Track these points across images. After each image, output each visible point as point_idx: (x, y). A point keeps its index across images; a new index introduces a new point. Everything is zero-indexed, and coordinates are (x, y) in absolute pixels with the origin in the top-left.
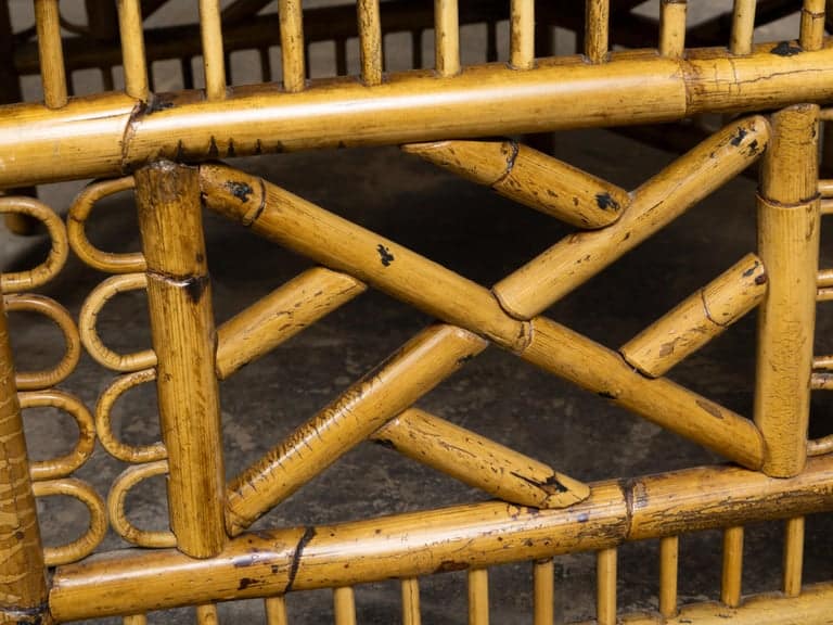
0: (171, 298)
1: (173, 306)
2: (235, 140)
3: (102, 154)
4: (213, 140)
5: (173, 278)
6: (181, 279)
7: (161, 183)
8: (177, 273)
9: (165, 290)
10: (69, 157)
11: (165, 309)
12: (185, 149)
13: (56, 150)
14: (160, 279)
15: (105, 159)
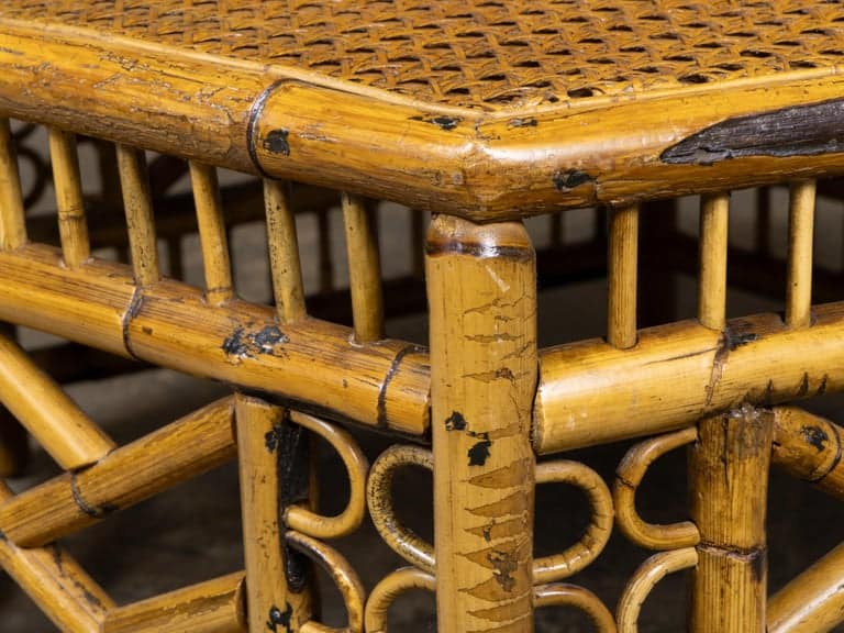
0: (734, 577)
1: (734, 587)
2: (830, 376)
3: (685, 403)
4: (806, 378)
5: (737, 552)
6: (747, 551)
7: (742, 433)
8: (743, 546)
9: (725, 568)
10: (648, 409)
11: (722, 591)
12: (774, 391)
13: (634, 402)
14: (721, 553)
15: (688, 409)
